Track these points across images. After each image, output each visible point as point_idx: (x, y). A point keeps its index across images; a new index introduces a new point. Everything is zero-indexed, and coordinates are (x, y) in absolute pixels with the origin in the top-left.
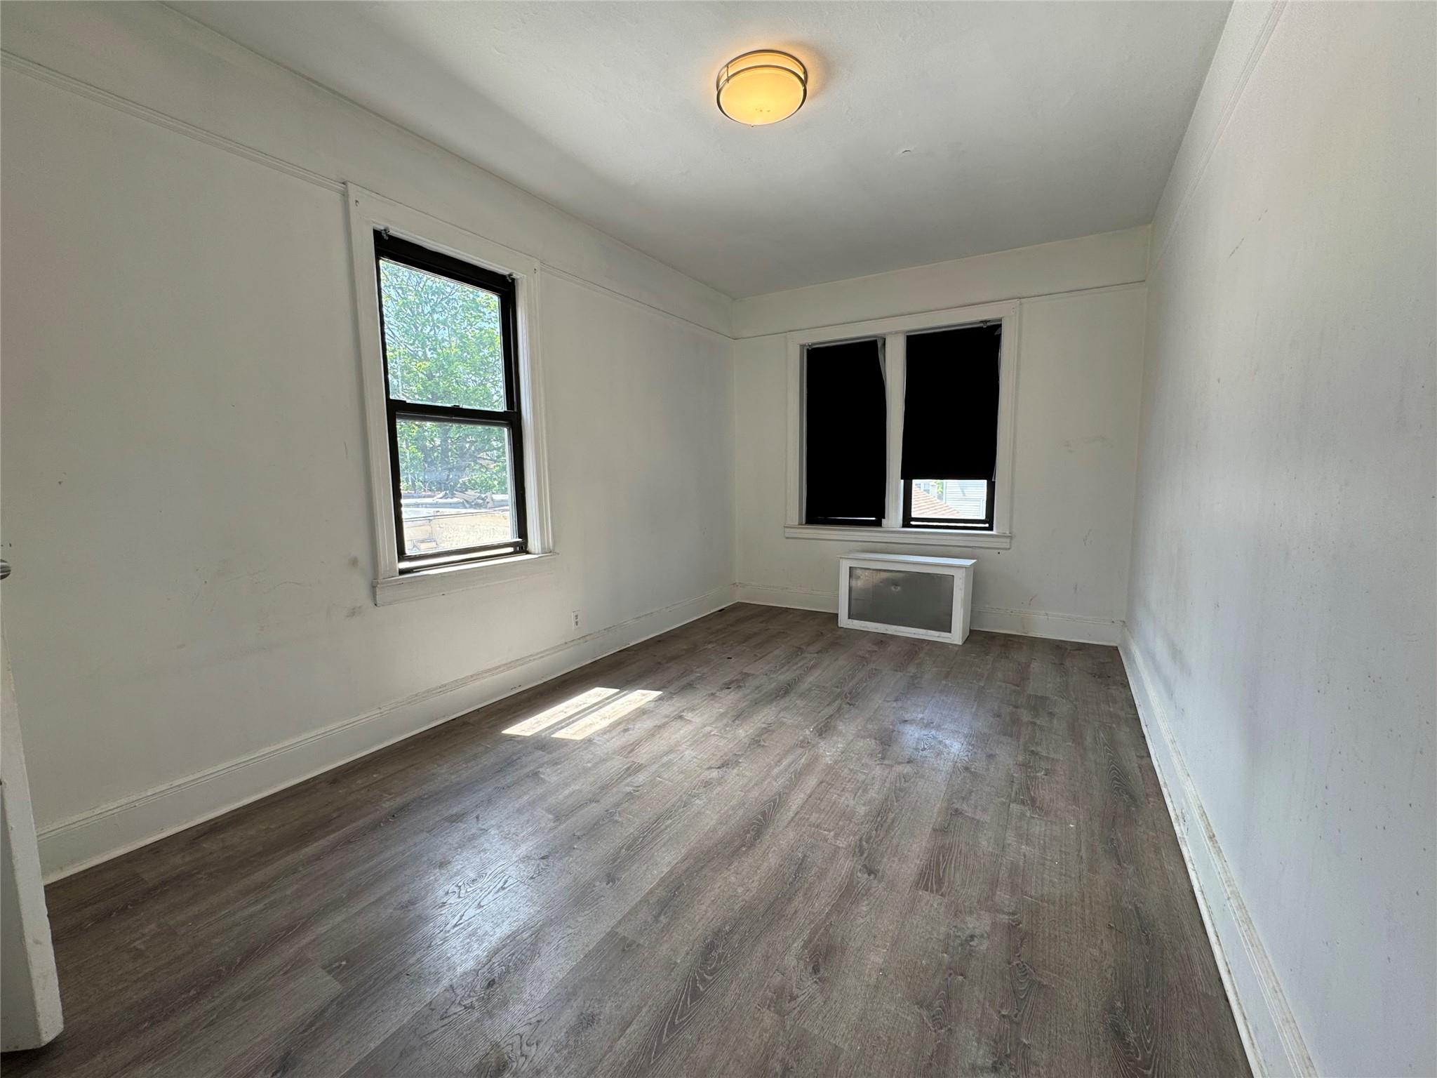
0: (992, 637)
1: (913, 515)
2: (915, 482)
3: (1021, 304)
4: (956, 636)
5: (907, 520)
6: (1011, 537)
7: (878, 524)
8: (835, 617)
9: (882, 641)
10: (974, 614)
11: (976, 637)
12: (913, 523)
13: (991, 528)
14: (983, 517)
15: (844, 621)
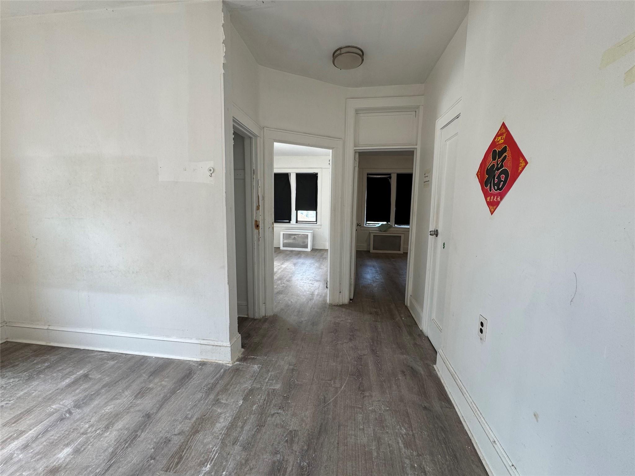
0: (317, 250)
1: (298, 220)
2: (298, 211)
3: (322, 170)
4: (309, 249)
5: (297, 222)
6: (321, 225)
7: (289, 222)
8: (279, 248)
9: (292, 251)
10: (313, 245)
11: (313, 250)
12: (298, 222)
13: (317, 223)
14: (315, 220)
15: (282, 248)
